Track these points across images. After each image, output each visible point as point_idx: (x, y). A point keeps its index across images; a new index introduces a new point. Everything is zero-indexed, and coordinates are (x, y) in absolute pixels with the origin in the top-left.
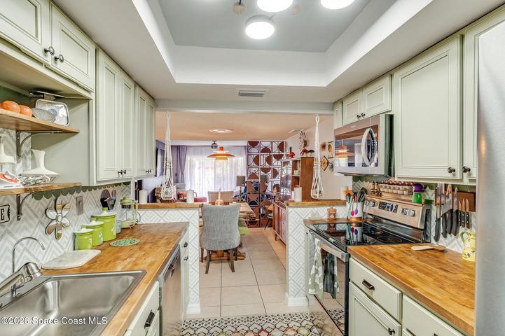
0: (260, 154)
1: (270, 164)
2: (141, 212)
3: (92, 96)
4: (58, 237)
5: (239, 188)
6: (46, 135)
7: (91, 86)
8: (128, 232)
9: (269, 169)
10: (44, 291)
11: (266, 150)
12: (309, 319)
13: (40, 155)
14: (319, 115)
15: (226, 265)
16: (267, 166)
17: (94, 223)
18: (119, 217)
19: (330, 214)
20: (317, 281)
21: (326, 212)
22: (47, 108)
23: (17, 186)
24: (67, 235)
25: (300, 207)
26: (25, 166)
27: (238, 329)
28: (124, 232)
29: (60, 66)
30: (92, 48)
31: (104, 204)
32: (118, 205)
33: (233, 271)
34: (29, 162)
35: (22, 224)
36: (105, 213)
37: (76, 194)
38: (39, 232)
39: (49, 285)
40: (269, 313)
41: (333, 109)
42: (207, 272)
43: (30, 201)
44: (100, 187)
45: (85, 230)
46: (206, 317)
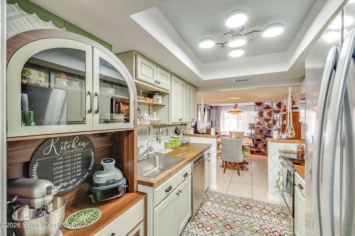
0: (263, 110)
1: (271, 116)
2: (191, 138)
3: (169, 92)
4: (160, 143)
5: (250, 130)
6: (156, 107)
7: (169, 89)
8: (185, 145)
9: (270, 120)
10: (155, 159)
11: (268, 107)
12: (280, 208)
13: (155, 113)
14: (291, 86)
15: (236, 172)
16: (269, 117)
17: (172, 139)
18: (181, 138)
19: (298, 148)
20: (279, 184)
21: (296, 147)
22: (156, 98)
23: (148, 123)
24: (163, 142)
25: (276, 142)
26: (151, 117)
27: (235, 201)
28: (183, 145)
29: (159, 85)
30: (169, 75)
31: (176, 133)
32: (181, 134)
33: (239, 175)
34: (152, 116)
35: (150, 136)
36: (176, 136)
37: (166, 128)
38: (155, 139)
39: (157, 157)
40: (255, 199)
41: (301, 82)
42: (224, 173)
43: (152, 129)
44: (173, 126)
45: (168, 142)
46: (219, 192)
